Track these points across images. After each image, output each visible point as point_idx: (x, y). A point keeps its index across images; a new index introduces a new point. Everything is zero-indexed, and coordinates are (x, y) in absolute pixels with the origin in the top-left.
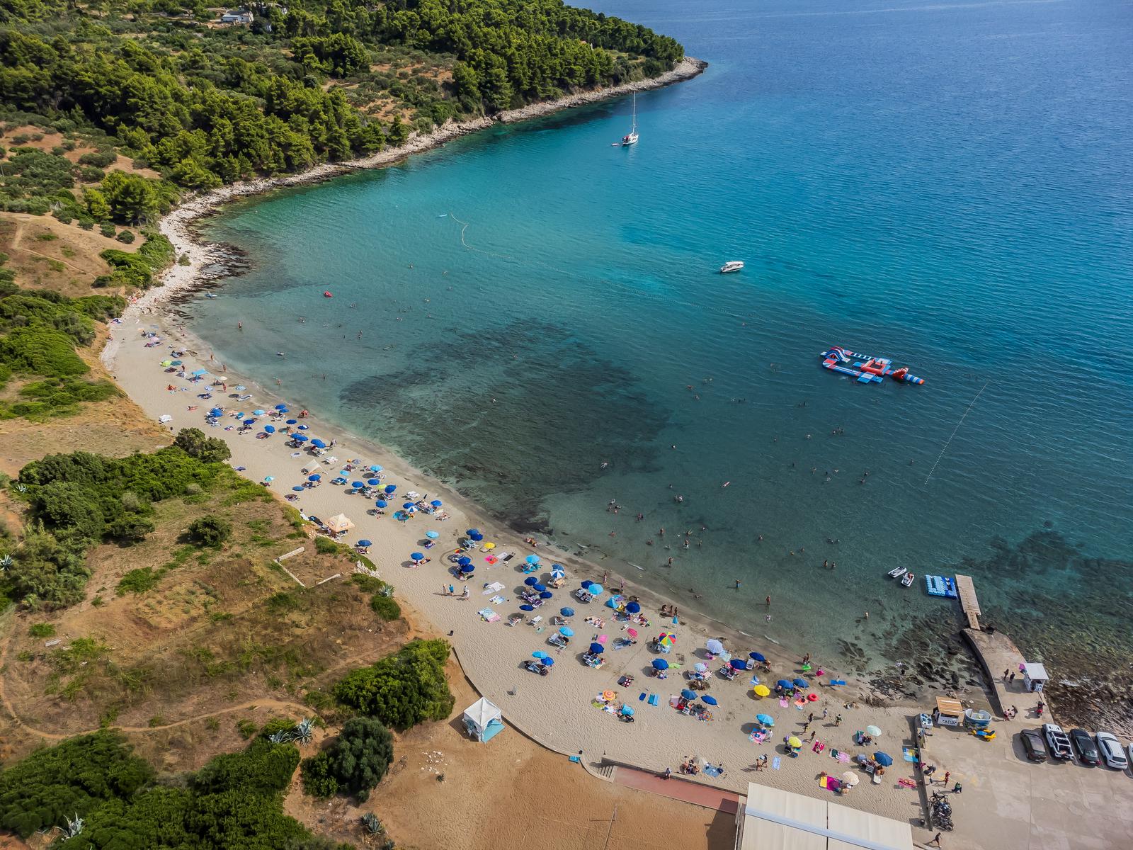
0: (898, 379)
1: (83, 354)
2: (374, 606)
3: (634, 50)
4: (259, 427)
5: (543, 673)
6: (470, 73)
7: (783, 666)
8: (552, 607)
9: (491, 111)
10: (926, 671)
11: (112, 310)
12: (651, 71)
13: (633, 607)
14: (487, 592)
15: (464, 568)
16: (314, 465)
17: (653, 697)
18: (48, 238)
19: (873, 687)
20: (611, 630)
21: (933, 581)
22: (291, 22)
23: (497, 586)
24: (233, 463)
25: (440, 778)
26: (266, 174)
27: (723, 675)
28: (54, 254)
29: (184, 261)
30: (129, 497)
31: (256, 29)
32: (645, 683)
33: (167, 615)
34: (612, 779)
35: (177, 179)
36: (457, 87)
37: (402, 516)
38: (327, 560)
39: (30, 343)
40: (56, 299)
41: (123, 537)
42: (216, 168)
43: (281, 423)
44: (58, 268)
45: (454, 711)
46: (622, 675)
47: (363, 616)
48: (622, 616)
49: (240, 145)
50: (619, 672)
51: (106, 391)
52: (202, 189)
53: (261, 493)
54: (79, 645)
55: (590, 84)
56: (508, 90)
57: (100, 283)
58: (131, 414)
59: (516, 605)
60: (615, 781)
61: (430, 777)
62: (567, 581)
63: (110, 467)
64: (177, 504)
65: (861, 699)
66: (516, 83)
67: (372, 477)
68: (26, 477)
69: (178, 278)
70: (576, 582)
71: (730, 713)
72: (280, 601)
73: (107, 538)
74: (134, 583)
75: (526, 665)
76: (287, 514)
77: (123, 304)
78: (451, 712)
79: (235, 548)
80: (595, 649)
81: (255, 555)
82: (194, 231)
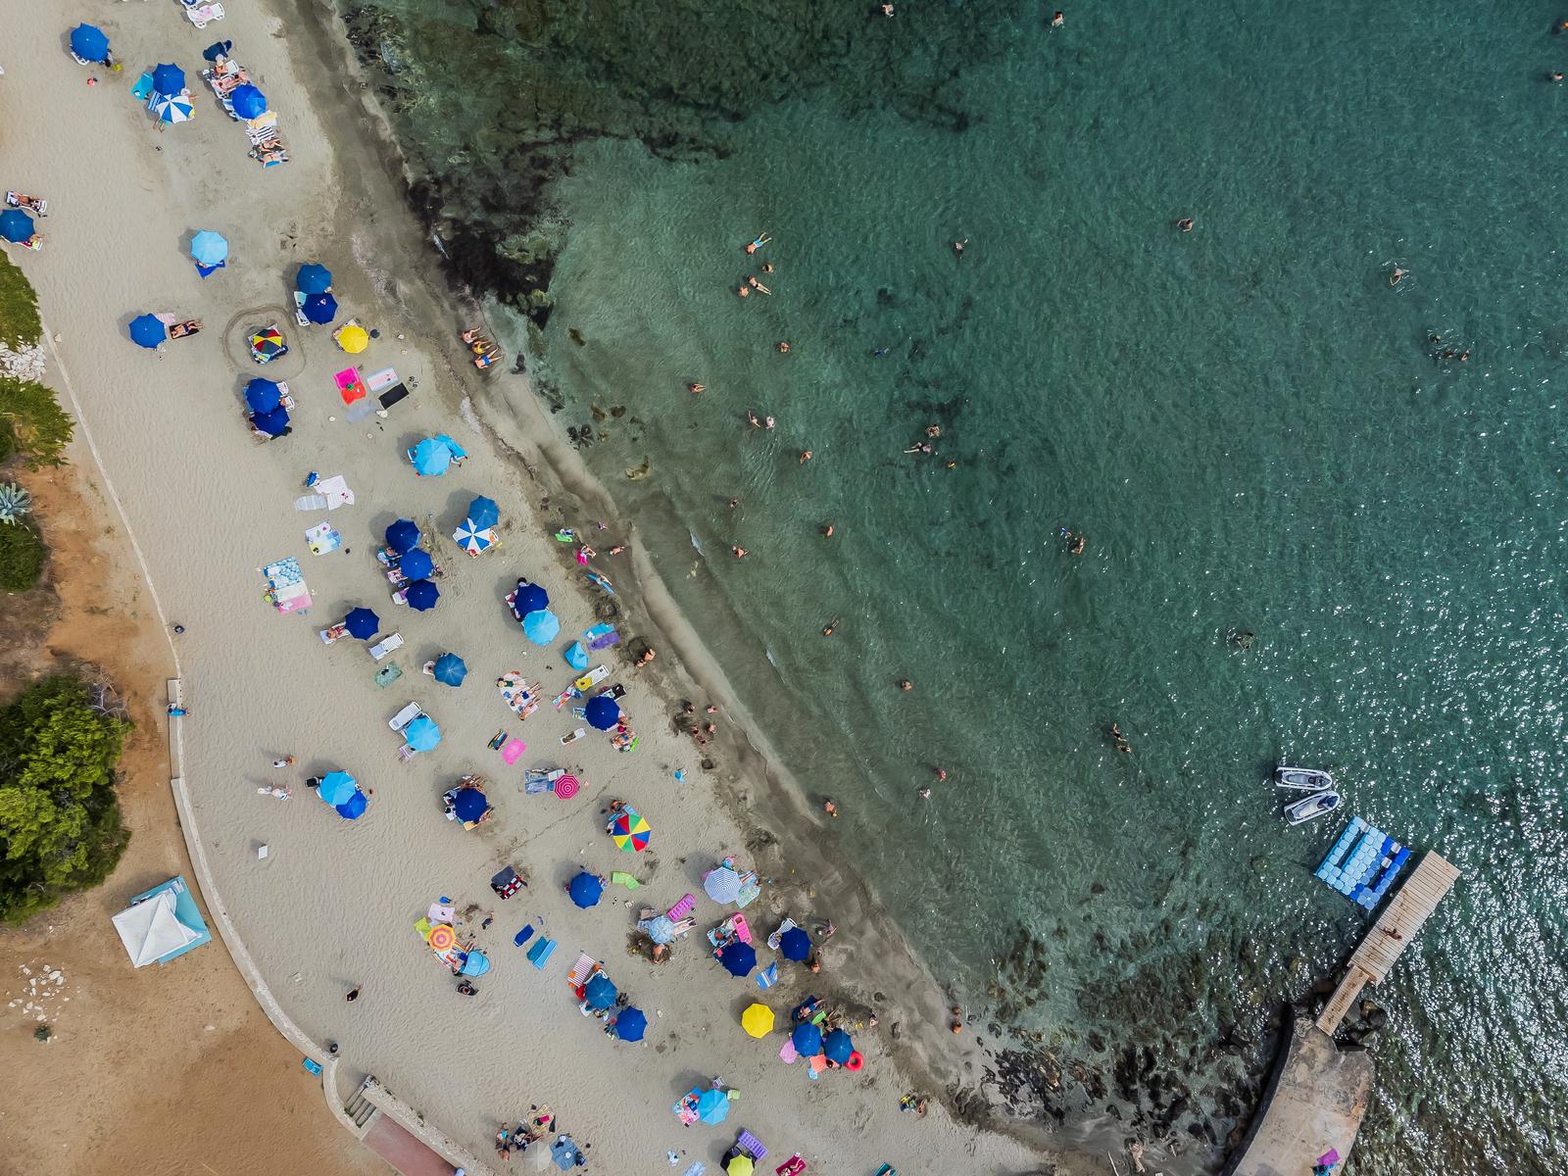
7: (851, 957)
14: (307, 503)
17: (541, 947)
19: (995, 1068)
21: (1361, 836)
23: (334, 490)
25: (43, 1032)
32: (545, 902)
34: (362, 1134)
45: (121, 865)
46: (510, 862)
50: (508, 852)
60: (367, 1140)
61: (24, 1027)
62: (504, 540)
65: (950, 1091)
71: (673, 1036)
78: (112, 869)
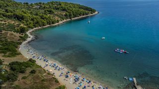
0: (125, 53)
1: (16, 49)
2: (55, 81)
3: (89, 11)
4: (40, 59)
6: (68, 13)
8: (79, 82)
9: (70, 18)
11: (20, 43)
12: (92, 13)
13: (90, 82)
14: (70, 80)
15: (67, 77)
16: (47, 63)
18: (12, 34)
20: (87, 85)
21: (130, 79)
22: (44, 7)
24: (36, 63)
26: (40, 26)
28: (13, 36)
29: (30, 37)
30: (23, 67)
31: (40, 8)
33: (28, 82)
35: (29, 27)
36: (66, 15)
37: (59, 70)
38: (49, 75)
39: (10, 48)
40: (13, 42)
41: (22, 72)
42: (34, 26)
43: (43, 58)
44: (13, 38)
47: (54, 82)
48: (88, 83)
49: (37, 23)
51: (20, 54)
52: (32, 28)
53: (40, 67)
54: (17, 86)
55: (83, 15)
56: (73, 16)
57: (19, 40)
58: (23, 57)
59: (74, 81)
62: (81, 78)
63: (21, 63)
64: (29, 68)
66: (74, 15)
67: (55, 65)
68: (10, 64)
69: (29, 39)
70: (82, 79)
72: (43, 80)
73: (20, 72)
74: (24, 78)
76: (44, 69)
77: (22, 43)
79: (37, 73)
80: (85, 87)
81: (40, 75)
82: (31, 34)
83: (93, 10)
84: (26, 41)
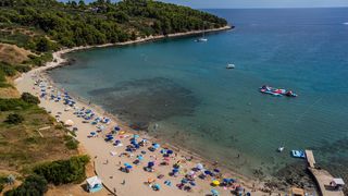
2: (67, 145)
3: (212, 21)
5: (127, 172)
6: (159, 22)
9: (165, 34)
10: (290, 182)
11: (25, 70)
12: (216, 27)
15: (109, 139)
16: (69, 108)
17: (170, 183)
18: (12, 50)
19: (265, 186)
21: (295, 152)
22: (108, 9)
27: (202, 177)
29: (55, 61)
31: (98, 11)
32: (167, 177)
35: (62, 43)
36: (155, 26)
38: (57, 131)
45: (85, 181)
46: (160, 175)
47: (62, 147)
48: (165, 156)
49: (84, 35)
50: (159, 173)
51: (8, 86)
55: (196, 29)
56: (170, 28)
57: (24, 62)
59: (125, 150)
66: (173, 26)
69: (53, 64)
70: (150, 144)
71: (201, 190)
75: (121, 169)
77: (30, 69)
78: (83, 182)
81: (29, 127)
82: (62, 56)
83: (221, 20)
84: (43, 68)
